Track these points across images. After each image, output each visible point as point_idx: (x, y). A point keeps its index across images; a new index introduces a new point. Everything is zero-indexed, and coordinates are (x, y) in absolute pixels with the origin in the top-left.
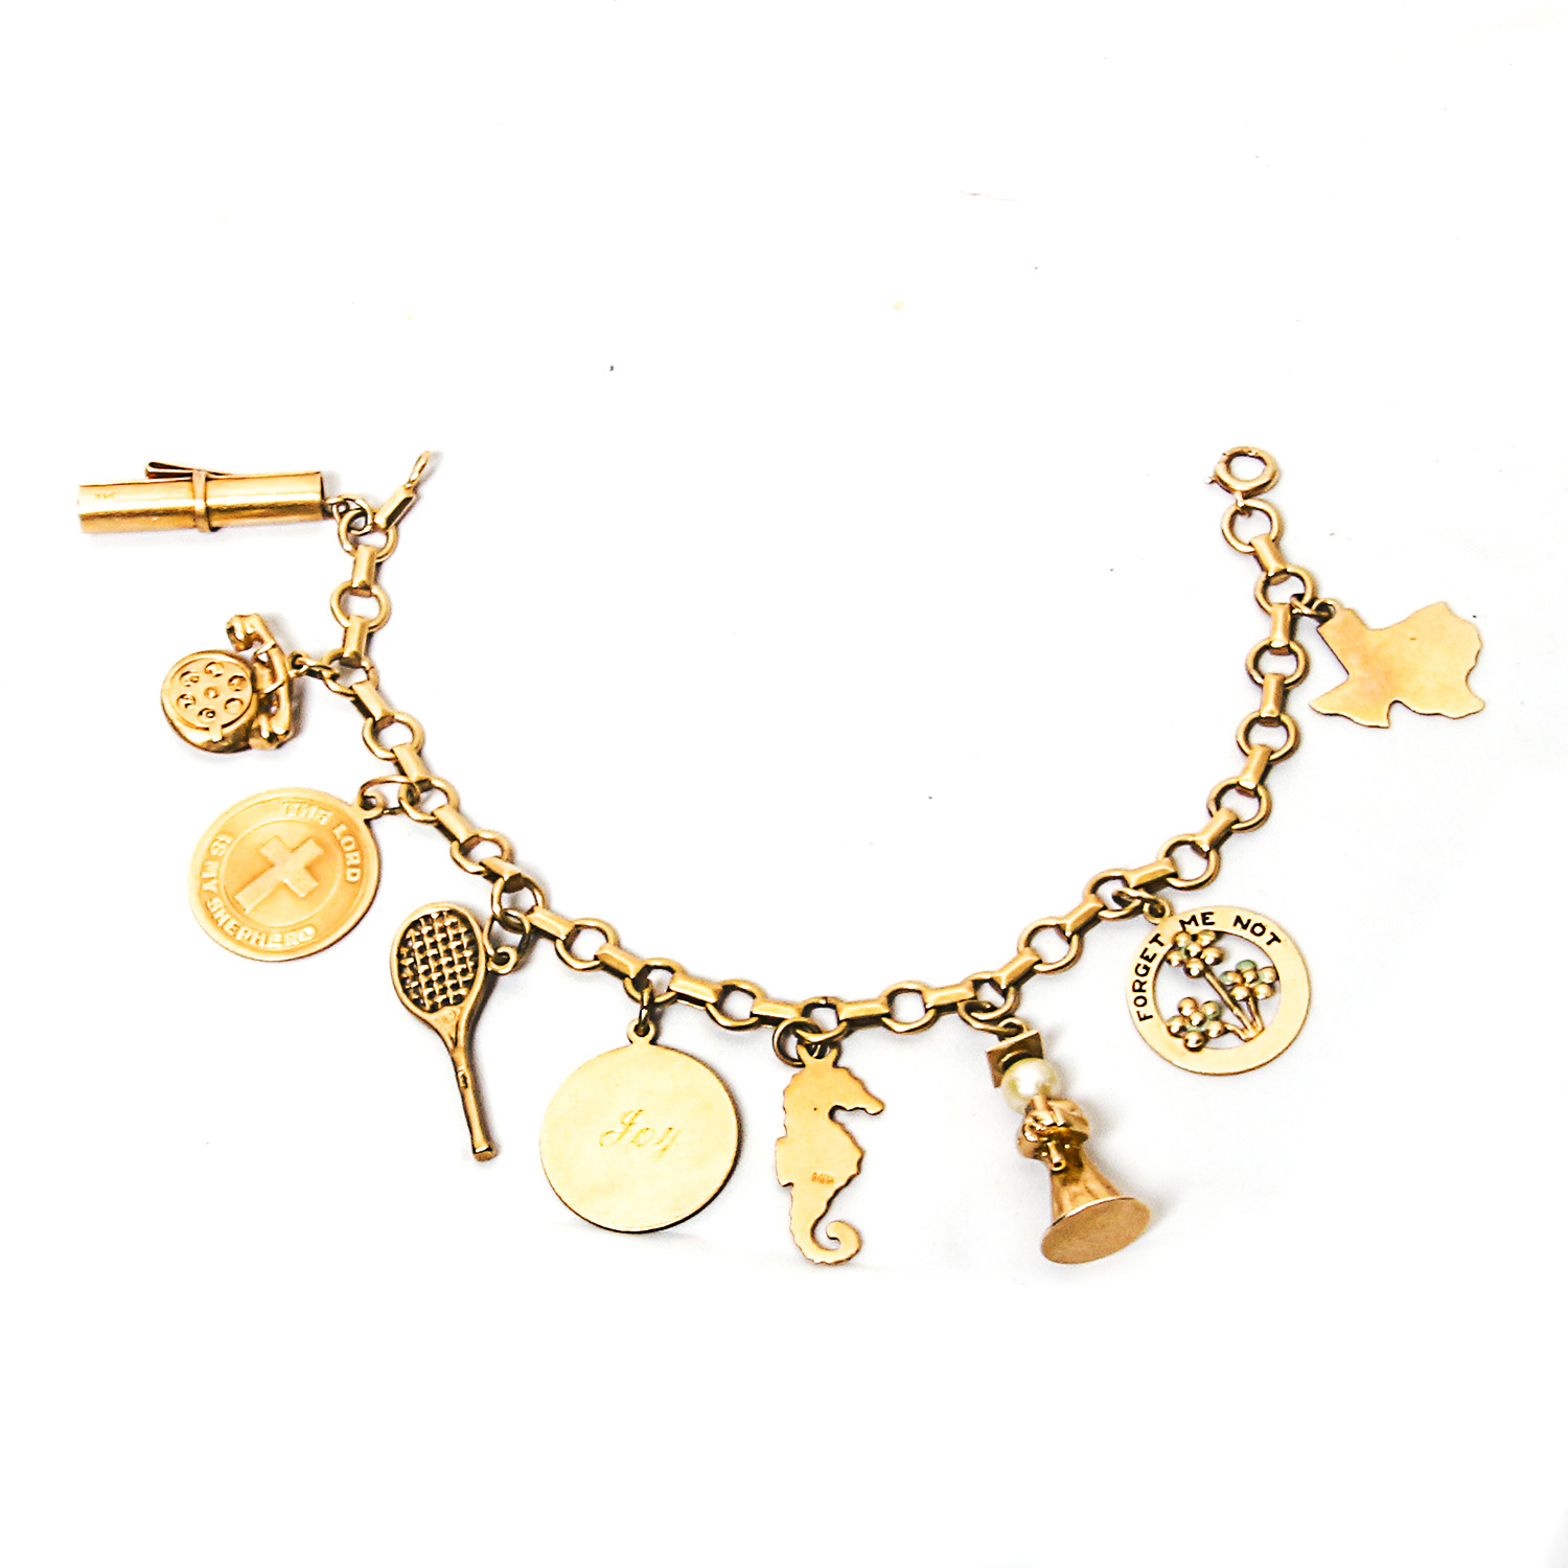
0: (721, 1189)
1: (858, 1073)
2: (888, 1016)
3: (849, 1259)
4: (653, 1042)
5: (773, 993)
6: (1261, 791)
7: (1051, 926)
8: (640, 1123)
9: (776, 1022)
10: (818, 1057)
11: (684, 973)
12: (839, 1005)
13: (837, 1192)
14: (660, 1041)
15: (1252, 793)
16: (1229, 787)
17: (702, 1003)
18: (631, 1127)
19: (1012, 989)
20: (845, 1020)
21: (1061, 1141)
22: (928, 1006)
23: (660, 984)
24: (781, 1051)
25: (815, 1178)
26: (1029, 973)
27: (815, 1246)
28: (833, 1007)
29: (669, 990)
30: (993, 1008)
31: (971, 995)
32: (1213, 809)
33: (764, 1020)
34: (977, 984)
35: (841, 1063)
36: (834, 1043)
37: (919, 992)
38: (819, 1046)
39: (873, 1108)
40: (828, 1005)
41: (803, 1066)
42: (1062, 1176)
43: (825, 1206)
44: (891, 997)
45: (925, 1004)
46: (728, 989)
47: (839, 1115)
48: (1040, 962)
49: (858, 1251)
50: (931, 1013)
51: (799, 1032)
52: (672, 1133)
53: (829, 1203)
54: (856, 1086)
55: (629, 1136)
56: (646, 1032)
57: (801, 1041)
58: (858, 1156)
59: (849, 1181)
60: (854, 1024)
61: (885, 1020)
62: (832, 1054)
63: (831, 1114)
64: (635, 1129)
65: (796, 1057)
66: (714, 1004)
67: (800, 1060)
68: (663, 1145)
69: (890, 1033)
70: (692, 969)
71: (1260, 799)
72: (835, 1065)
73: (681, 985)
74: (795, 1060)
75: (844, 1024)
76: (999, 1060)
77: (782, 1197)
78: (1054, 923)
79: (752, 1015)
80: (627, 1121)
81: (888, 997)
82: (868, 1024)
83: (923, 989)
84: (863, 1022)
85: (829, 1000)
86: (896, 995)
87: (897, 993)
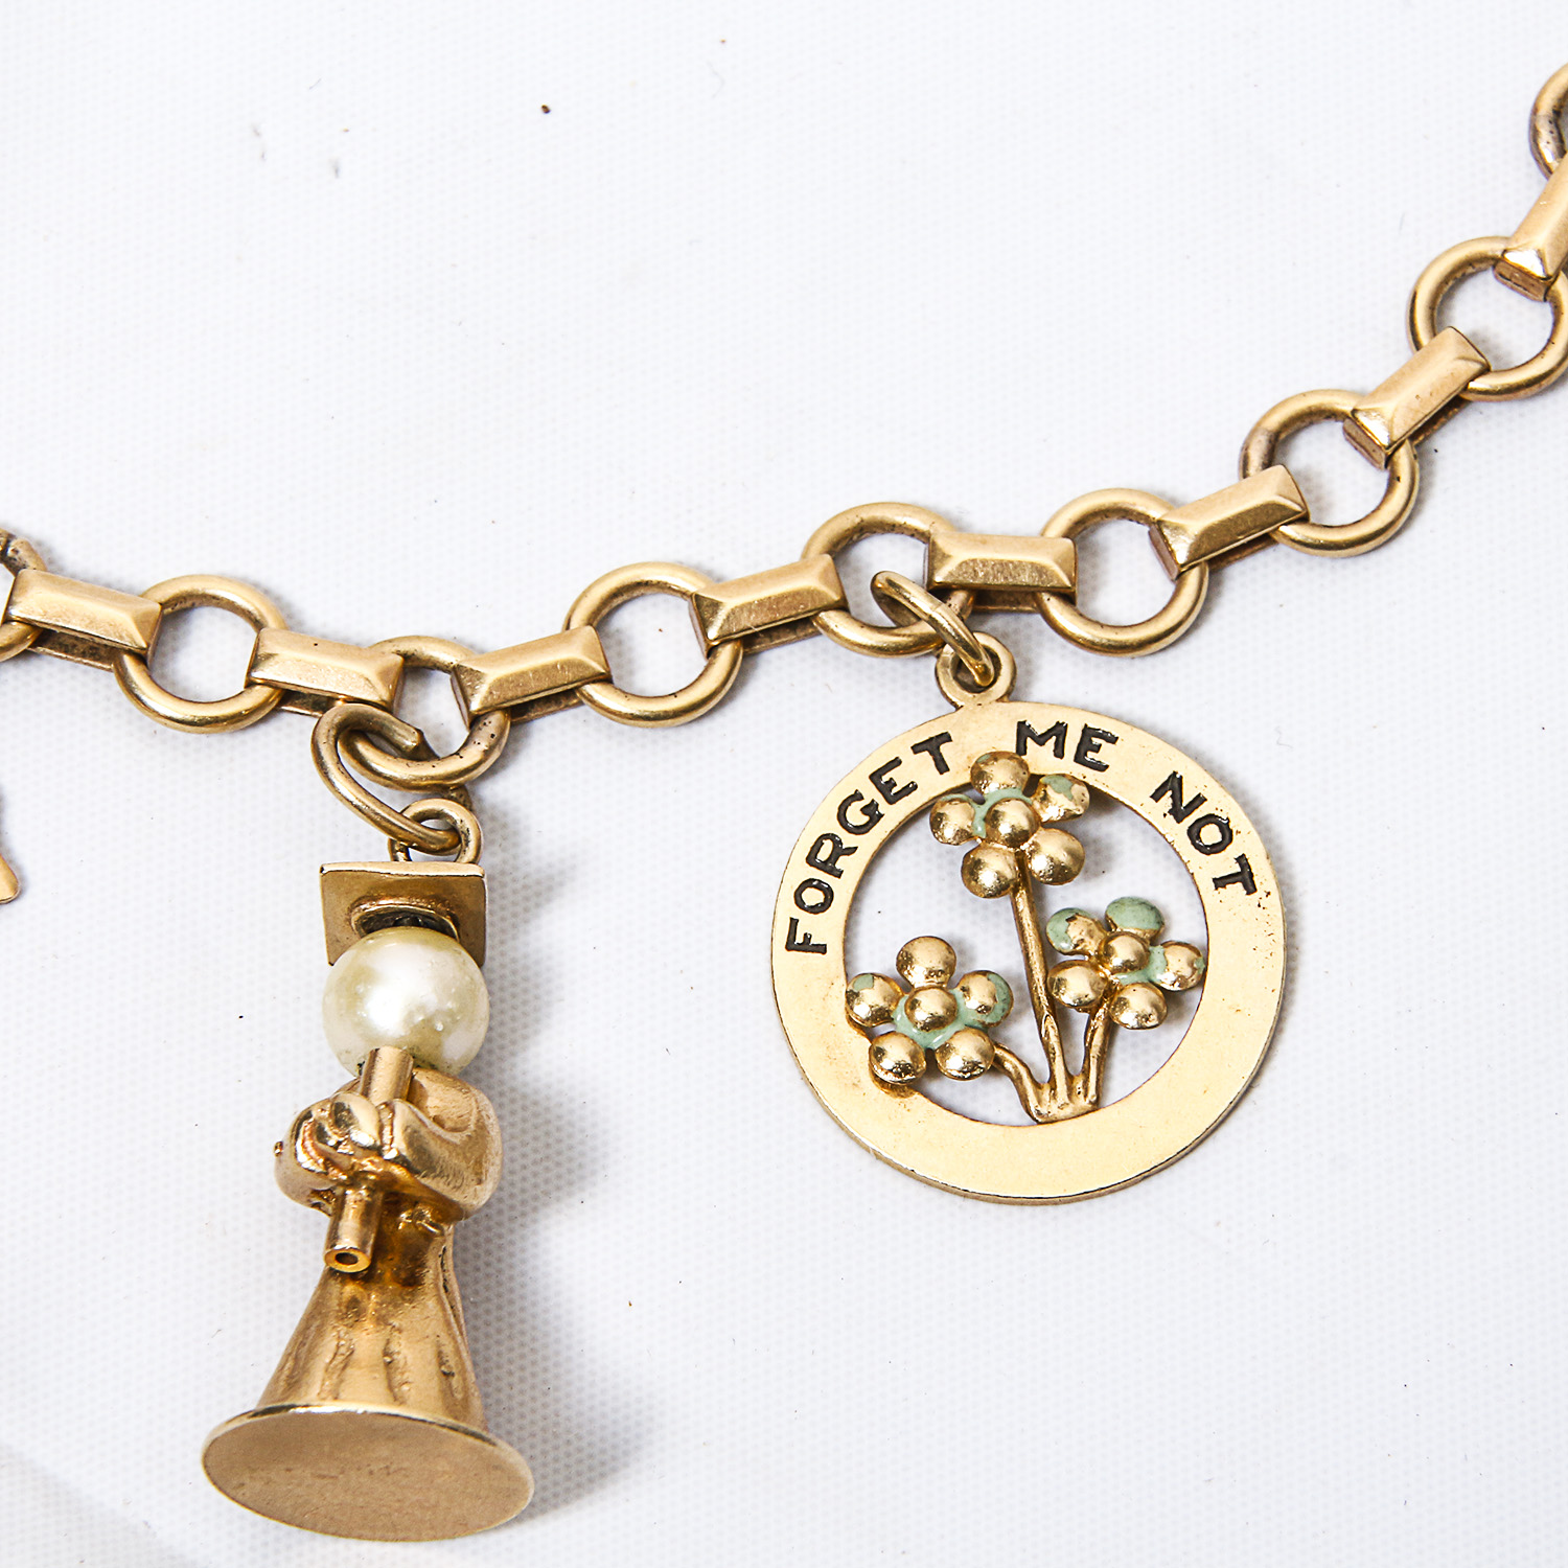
2: (140, 657)
6: (1403, 458)
7: (683, 594)
15: (1381, 457)
16: (1331, 415)
19: (495, 721)
20: (24, 621)
21: (389, 1199)
22: (258, 675)
26: (563, 696)
30: (422, 752)
31: (380, 693)
32: (1256, 457)
34: (414, 668)
37: (258, 624)
42: (350, 1289)
44: (176, 612)
45: (257, 666)
48: (605, 679)
50: (260, 694)
61: (127, 660)
71: (1393, 480)
75: (17, 629)
76: (359, 902)
78: (692, 586)
81: (163, 605)
82: (83, 655)
83: (271, 622)
84: (74, 646)
85: (13, 544)
86: (193, 607)
87: (197, 602)
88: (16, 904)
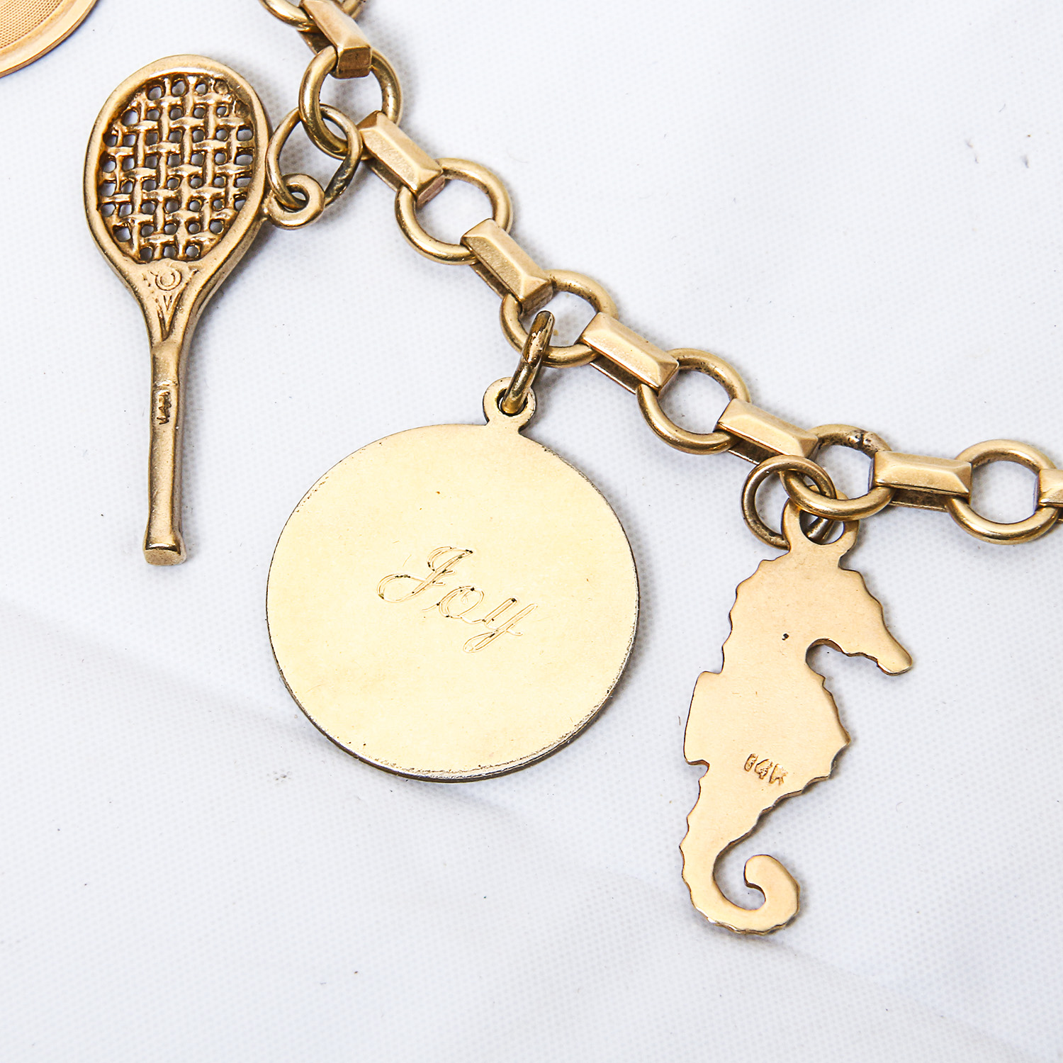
0: (574, 737)
1: (883, 587)
2: (965, 499)
3: (772, 931)
4: (522, 430)
5: (769, 394)
8: (463, 574)
9: (757, 453)
10: (818, 540)
11: (617, 316)
12: (882, 455)
13: (782, 801)
14: (541, 430)
17: (632, 381)
18: (444, 578)
20: (885, 485)
22: (1043, 501)
23: (567, 321)
24: (753, 512)
25: (751, 763)
27: (715, 893)
28: (871, 454)
29: (580, 342)
33: (738, 444)
35: (857, 561)
36: (852, 522)
37: (1036, 469)
38: (825, 520)
39: (891, 661)
40: (860, 446)
41: (787, 548)
43: (754, 822)
44: (981, 463)
45: (1040, 495)
46: (687, 367)
47: (827, 658)
49: (791, 921)
50: (1045, 514)
51: (794, 483)
52: (515, 608)
53: (764, 817)
54: (871, 613)
55: (435, 593)
56: (518, 409)
57: (794, 500)
58: (842, 744)
59: (810, 787)
60: (899, 495)
61: (956, 502)
62: (842, 541)
63: (813, 650)
64: (450, 582)
65: (779, 531)
66: (655, 391)
67: (783, 536)
68: (492, 627)
69: (962, 531)
70: (635, 309)
72: (843, 562)
73: (604, 338)
74: (773, 534)
75: (881, 492)
77: (683, 782)
79: (718, 430)
80: (439, 563)
81: (973, 463)
82: (924, 503)
83: (1043, 465)
84: (917, 498)
85: (866, 437)
86: (989, 462)
87: (992, 459)
88: (911, 673)
